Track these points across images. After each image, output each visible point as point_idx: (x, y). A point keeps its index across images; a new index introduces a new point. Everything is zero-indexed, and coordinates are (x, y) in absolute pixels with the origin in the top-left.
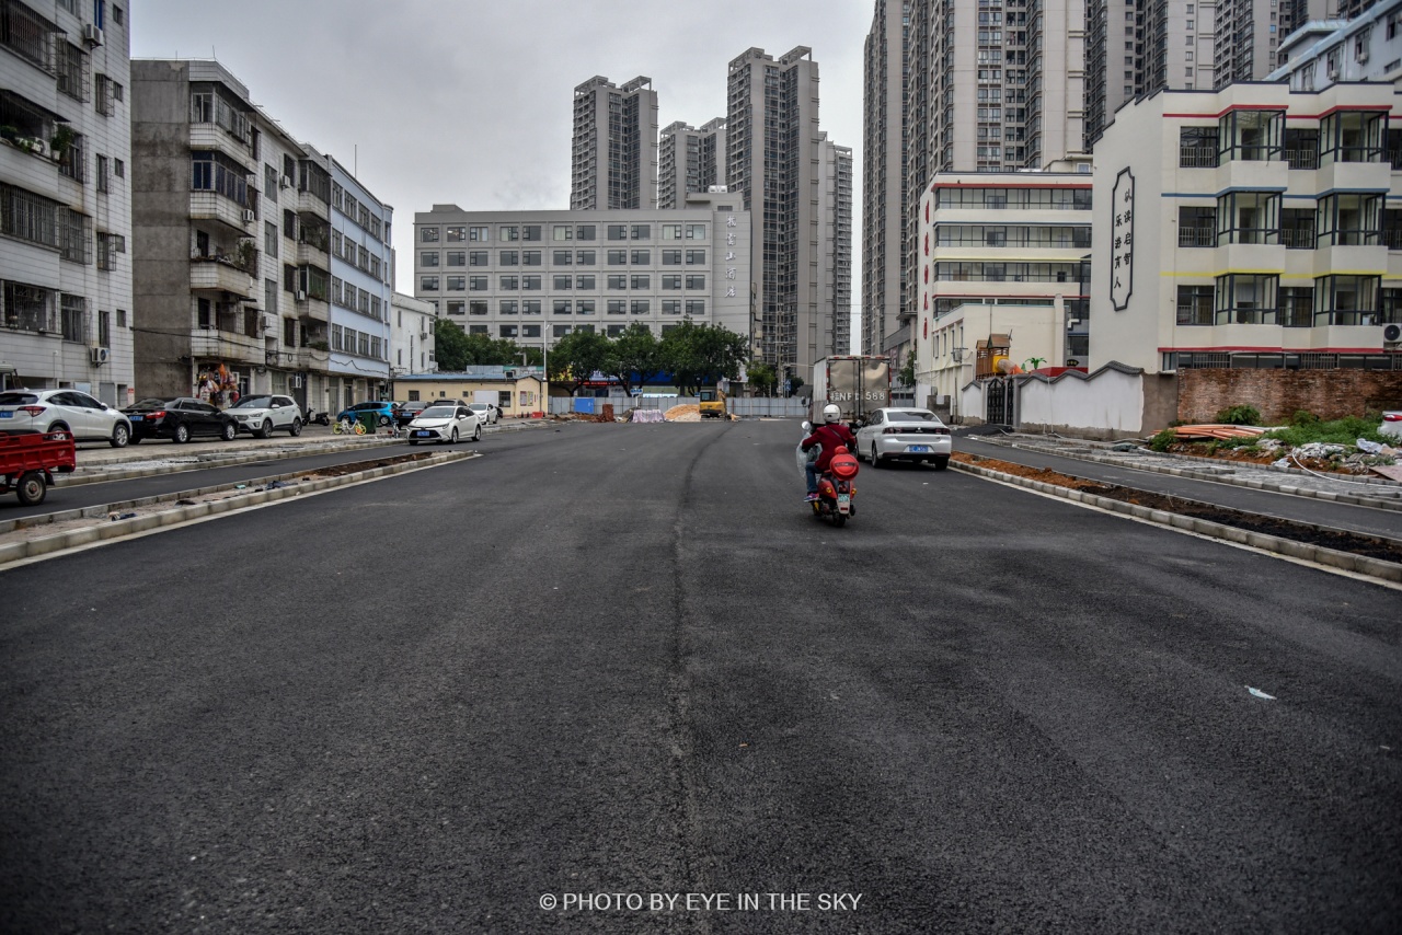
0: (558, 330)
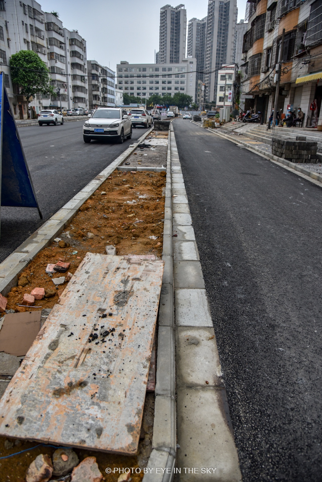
0: (151, 94)
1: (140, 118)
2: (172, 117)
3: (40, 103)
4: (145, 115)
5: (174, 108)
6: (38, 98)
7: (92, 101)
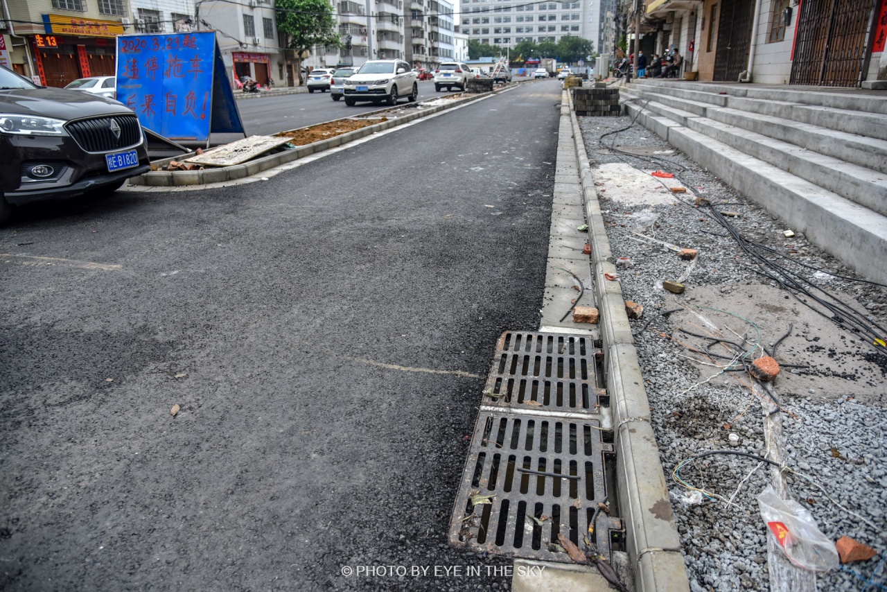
0: (518, 39)
1: (452, 76)
2: (543, 77)
3: (321, 61)
4: (460, 72)
5: (549, 63)
6: (319, 53)
7: (411, 55)
